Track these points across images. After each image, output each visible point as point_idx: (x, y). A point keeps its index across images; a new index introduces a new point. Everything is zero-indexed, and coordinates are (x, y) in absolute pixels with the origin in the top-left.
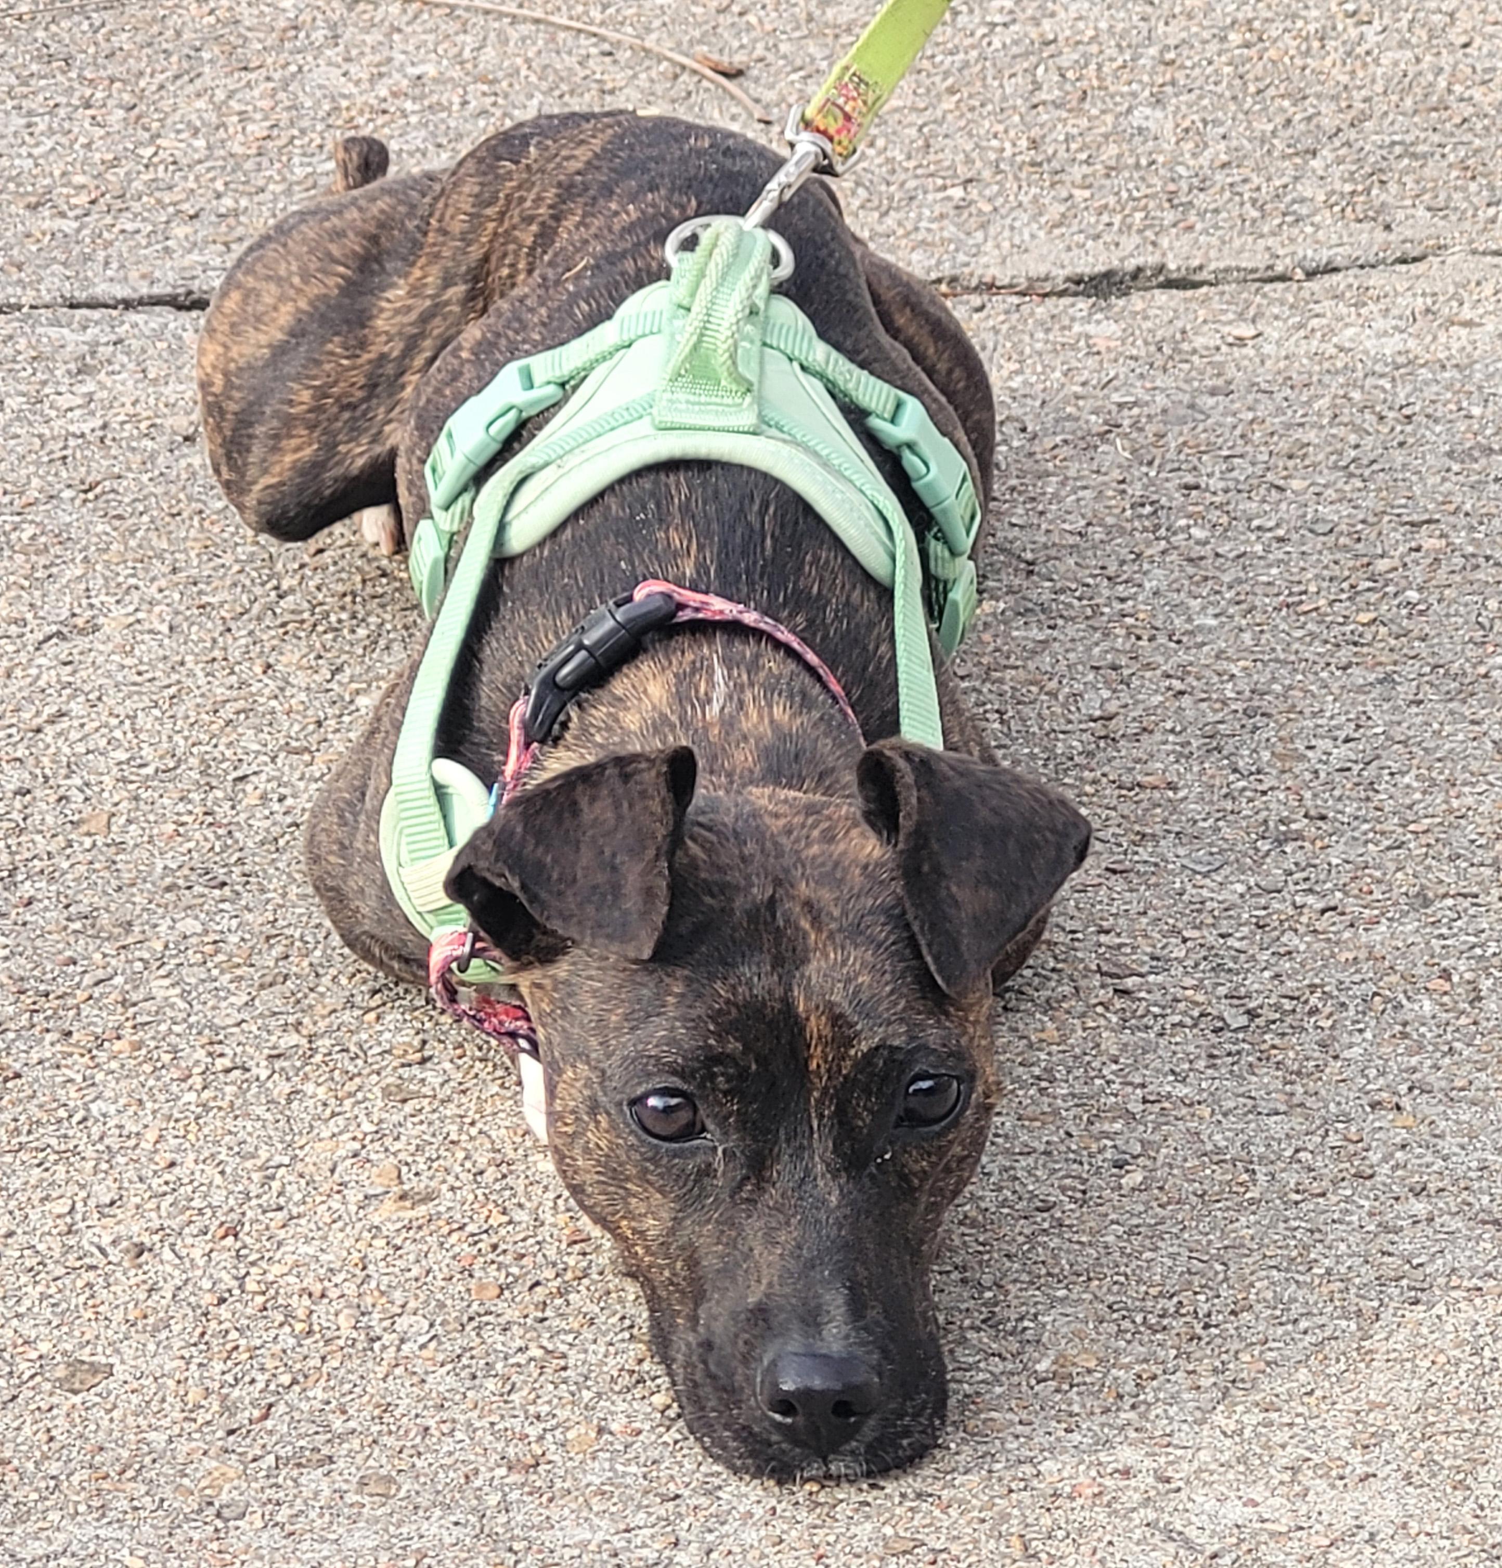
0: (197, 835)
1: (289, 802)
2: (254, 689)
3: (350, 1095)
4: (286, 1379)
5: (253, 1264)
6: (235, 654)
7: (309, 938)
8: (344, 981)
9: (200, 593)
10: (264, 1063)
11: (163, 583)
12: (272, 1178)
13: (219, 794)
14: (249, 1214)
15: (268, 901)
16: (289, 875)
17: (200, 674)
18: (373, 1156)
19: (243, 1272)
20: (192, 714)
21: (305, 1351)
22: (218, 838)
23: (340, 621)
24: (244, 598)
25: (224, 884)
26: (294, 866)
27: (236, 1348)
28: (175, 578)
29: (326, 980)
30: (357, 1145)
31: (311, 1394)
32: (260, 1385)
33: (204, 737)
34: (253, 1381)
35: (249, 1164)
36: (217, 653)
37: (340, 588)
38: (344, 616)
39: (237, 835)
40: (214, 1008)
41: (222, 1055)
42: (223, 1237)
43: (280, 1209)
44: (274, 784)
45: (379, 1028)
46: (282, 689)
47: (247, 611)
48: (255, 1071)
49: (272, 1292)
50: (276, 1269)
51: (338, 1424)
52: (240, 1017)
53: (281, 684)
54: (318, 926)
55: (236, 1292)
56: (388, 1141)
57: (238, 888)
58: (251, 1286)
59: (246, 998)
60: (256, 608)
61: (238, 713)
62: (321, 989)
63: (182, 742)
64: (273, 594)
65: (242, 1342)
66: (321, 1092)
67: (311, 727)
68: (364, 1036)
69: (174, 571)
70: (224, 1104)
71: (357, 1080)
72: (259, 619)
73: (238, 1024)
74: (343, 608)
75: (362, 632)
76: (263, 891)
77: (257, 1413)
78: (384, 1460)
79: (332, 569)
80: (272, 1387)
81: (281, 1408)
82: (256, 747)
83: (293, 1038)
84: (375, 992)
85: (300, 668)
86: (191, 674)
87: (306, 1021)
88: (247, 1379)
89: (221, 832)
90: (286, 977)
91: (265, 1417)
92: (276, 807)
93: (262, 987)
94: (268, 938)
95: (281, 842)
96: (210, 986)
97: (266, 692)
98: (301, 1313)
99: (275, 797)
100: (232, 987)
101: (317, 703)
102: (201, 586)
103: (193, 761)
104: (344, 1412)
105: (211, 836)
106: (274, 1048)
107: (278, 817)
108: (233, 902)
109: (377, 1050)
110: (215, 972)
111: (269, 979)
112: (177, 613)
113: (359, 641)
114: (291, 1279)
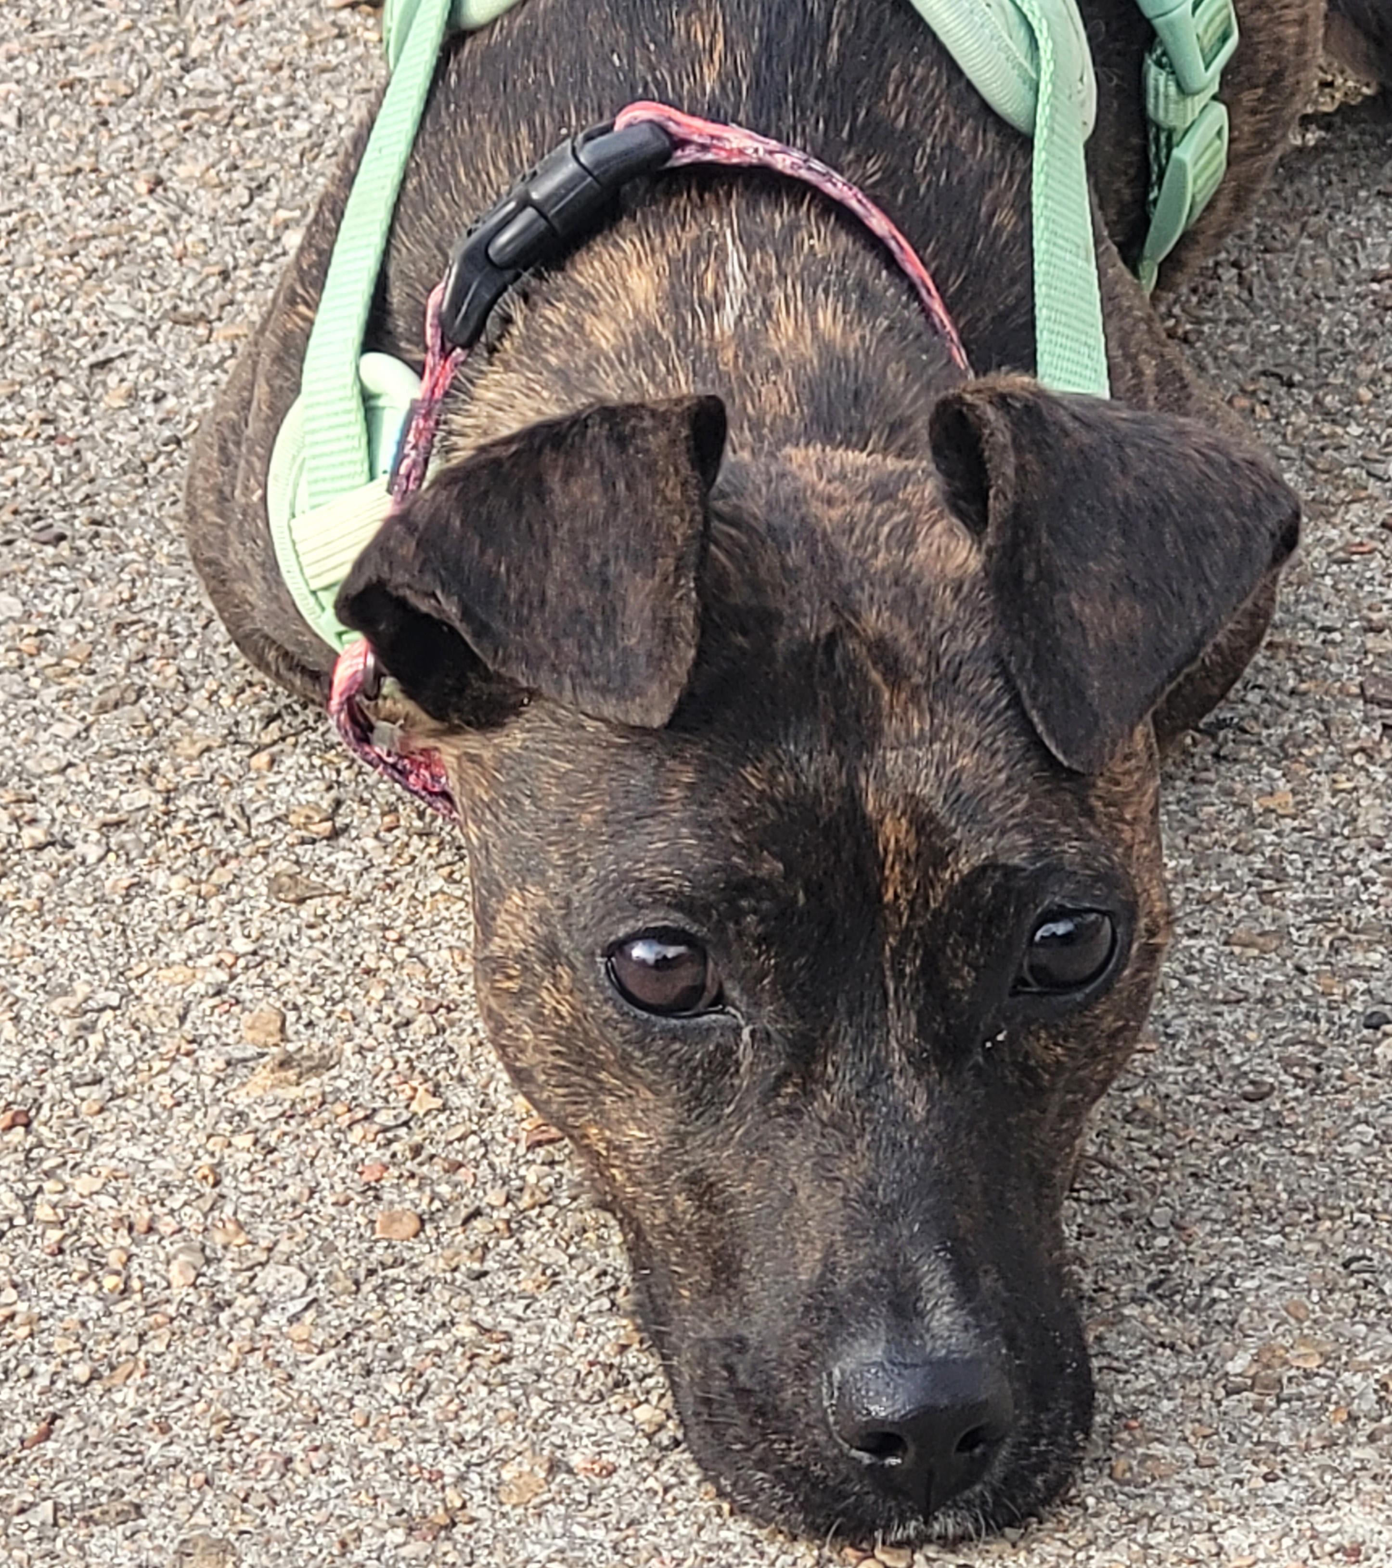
0: (30, 457)
1: (170, 402)
2: (133, 219)
3: (220, 889)
4: (81, 1372)
5: (49, 1174)
6: (111, 162)
7: (179, 628)
8: (226, 700)
9: (67, 62)
10: (95, 836)
11: (14, 46)
12: (91, 1028)
13: (67, 389)
14: (51, 1088)
15: (125, 565)
16: (160, 524)
17: (57, 193)
18: (246, 994)
19: (33, 1187)
20: (38, 258)
21: (114, 1323)
22: (59, 461)
23: (269, 109)
24: (132, 73)
25: (62, 537)
26: (168, 510)
27: (11, 1317)
28: (33, 39)
29: (199, 698)
30: (222, 976)
31: (118, 1397)
32: (42, 1381)
33: (52, 296)
34: (32, 1374)
35: (56, 1006)
36: (84, 161)
37: (274, 55)
38: (277, 101)
39: (88, 456)
40: (28, 742)
41: (33, 821)
42: (9, 1128)
43: (98, 1081)
44: (150, 373)
45: (273, 778)
46: (175, 219)
47: (135, 92)
48: (80, 848)
49: (74, 1221)
50: (84, 1184)
51: (154, 1451)
52: (64, 758)
53: (173, 209)
54: (195, 608)
55: (20, 1221)
56: (270, 968)
57: (82, 544)
58: (43, 1212)
59: (79, 726)
60: (149, 86)
61: (106, 257)
62: (191, 713)
63: (19, 304)
64: (175, 64)
65: (22, 1307)
66: (177, 882)
67: (213, 281)
68: (250, 792)
69: (34, 27)
70: (29, 904)
71: (233, 865)
72: (151, 105)
73: (62, 771)
74: (276, 88)
75: (301, 127)
76: (118, 549)
77: (32, 1429)
78: (219, 1512)
79: (265, 24)
80: (60, 1385)
82: (127, 313)
83: (143, 795)
84: (271, 719)
85: (204, 185)
86: (43, 194)
87: (164, 765)
88: (23, 1371)
89: (63, 451)
90: (141, 692)
91: (46, 1435)
92: (149, 410)
93: (103, 708)
94: (119, 627)
95: (153, 469)
96: (25, 705)
97: (151, 223)
98: (114, 1259)
99: (150, 394)
100: (58, 707)
101: (224, 242)
102: (71, 51)
103: (33, 336)
104: (165, 1430)
105: (49, 457)
106: (114, 810)
107: (151, 428)
108: (72, 568)
109: (266, 815)
110: (35, 683)
111: (114, 695)
112: (31, 94)
113: (294, 141)
114: (106, 1201)
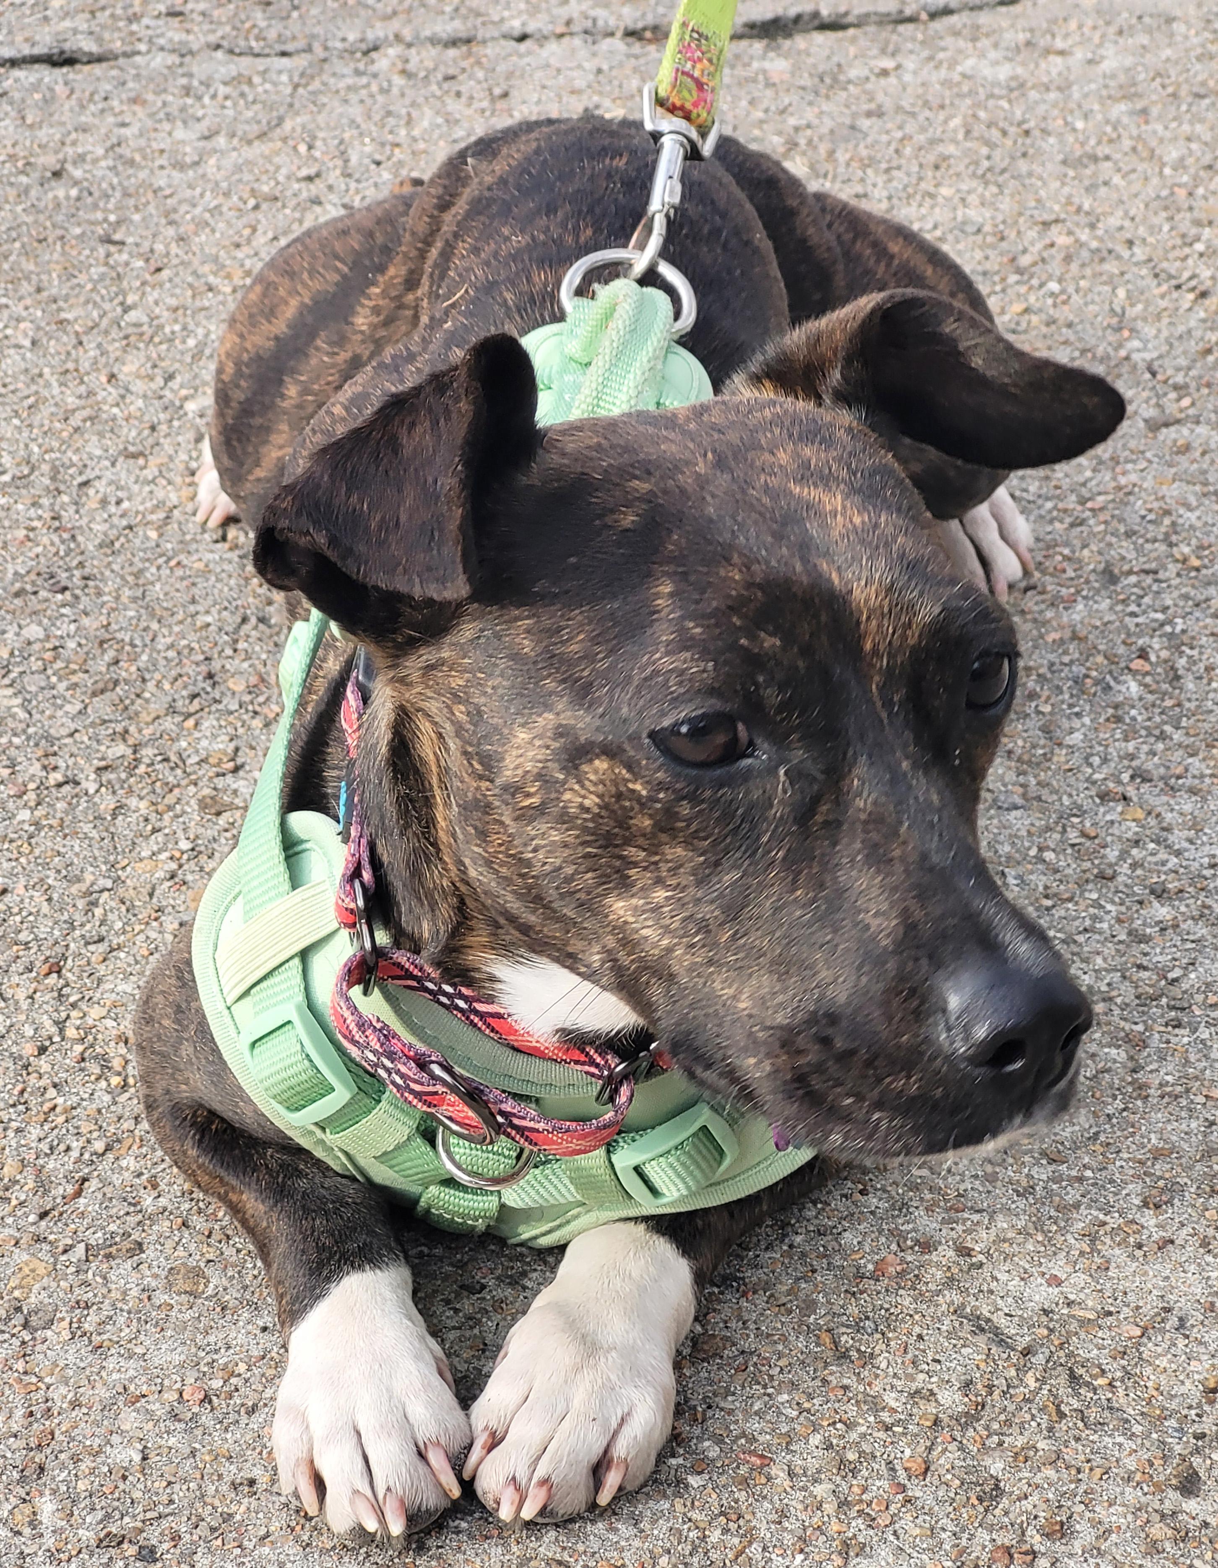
0: (45, 540)
1: (126, 505)
2: (99, 398)
3: (170, 808)
4: (99, 1146)
5: (74, 1006)
6: (85, 366)
7: (138, 642)
8: (167, 686)
9: (60, 310)
10: (93, 776)
11: (28, 301)
12: (95, 904)
13: (65, 498)
14: (72, 945)
15: (103, 604)
16: (123, 578)
17: (55, 384)
18: (189, 878)
19: (64, 1015)
20: (46, 422)
21: (118, 1109)
22: (63, 542)
23: (173, 333)
24: (95, 314)
25: (65, 589)
26: (128, 569)
27: (54, 1108)
28: (39, 297)
29: (151, 685)
30: (174, 866)
31: (124, 1163)
32: (75, 1154)
33: (55, 444)
34: (68, 1149)
35: (74, 890)
36: (70, 366)
37: (173, 302)
38: (177, 328)
39: (80, 538)
40: (52, 717)
41: (55, 768)
42: (48, 974)
43: (101, 940)
44: (113, 487)
45: (197, 735)
46: (123, 397)
47: (97, 325)
48: (84, 784)
49: (90, 1038)
50: (95, 1012)
51: (148, 1201)
52: (73, 726)
53: (122, 392)
54: (145, 629)
55: (57, 1039)
56: (203, 859)
57: (78, 592)
58: (71, 1032)
59: (81, 706)
60: (104, 323)
61: (84, 421)
62: (147, 695)
63: (36, 449)
64: (119, 309)
65: (60, 1100)
66: (143, 805)
67: (146, 432)
68: (184, 744)
69: (39, 290)
70: (55, 822)
71: (176, 791)
72: (107, 332)
73: (71, 735)
74: (176, 321)
75: (191, 342)
76: (99, 594)
77: (70, 1189)
78: (192, 1247)
79: (168, 285)
80: (87, 1156)
81: (93, 1185)
82: (98, 452)
83: (120, 749)
84: (194, 696)
85: (138, 377)
86: (48, 385)
87: (132, 729)
88: (62, 1147)
89: (65, 536)
90: (116, 683)
91: (78, 1194)
92: (113, 509)
93: (94, 694)
94: (101, 643)
95: (117, 545)
96: (48, 694)
97: (110, 400)
98: (117, 1064)
99: (113, 500)
100: (68, 694)
101: (152, 409)
102: (61, 303)
103: (45, 468)
104: (155, 1186)
105: (56, 540)
106: (103, 759)
107: (115, 520)
108: (72, 606)
109: (194, 759)
110: (54, 679)
111: (101, 685)
112: (39, 328)
113: (188, 351)
114: (110, 1023)
